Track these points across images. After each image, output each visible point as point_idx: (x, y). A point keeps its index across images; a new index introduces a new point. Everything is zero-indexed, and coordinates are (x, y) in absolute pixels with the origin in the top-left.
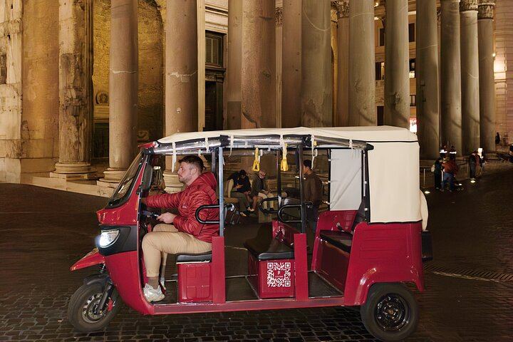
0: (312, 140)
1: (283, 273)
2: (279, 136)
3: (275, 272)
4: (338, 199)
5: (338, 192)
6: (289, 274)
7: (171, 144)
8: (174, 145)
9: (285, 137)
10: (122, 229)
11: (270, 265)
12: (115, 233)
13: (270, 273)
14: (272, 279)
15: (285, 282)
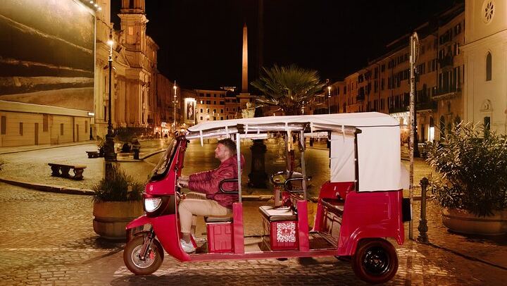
0: (311, 126)
1: (289, 231)
2: (284, 124)
3: (284, 231)
4: (337, 173)
5: (338, 167)
6: (294, 232)
7: (199, 132)
8: (201, 132)
9: (289, 124)
10: (163, 198)
11: (279, 225)
12: (158, 201)
13: (279, 232)
14: (281, 236)
15: (291, 238)
